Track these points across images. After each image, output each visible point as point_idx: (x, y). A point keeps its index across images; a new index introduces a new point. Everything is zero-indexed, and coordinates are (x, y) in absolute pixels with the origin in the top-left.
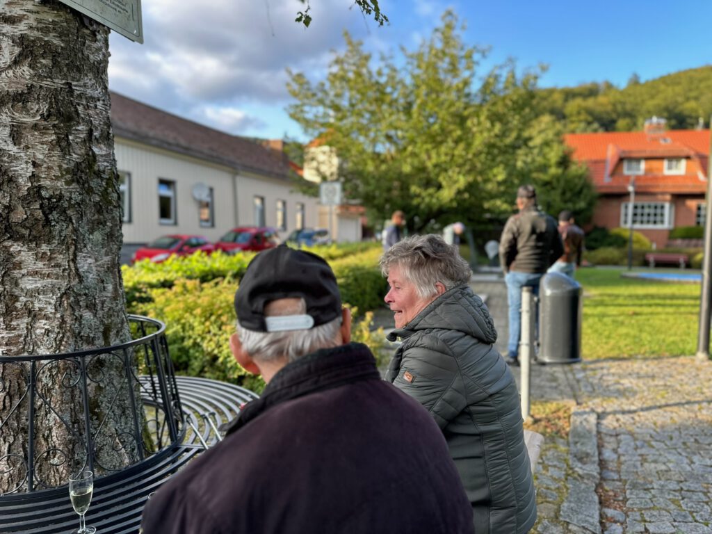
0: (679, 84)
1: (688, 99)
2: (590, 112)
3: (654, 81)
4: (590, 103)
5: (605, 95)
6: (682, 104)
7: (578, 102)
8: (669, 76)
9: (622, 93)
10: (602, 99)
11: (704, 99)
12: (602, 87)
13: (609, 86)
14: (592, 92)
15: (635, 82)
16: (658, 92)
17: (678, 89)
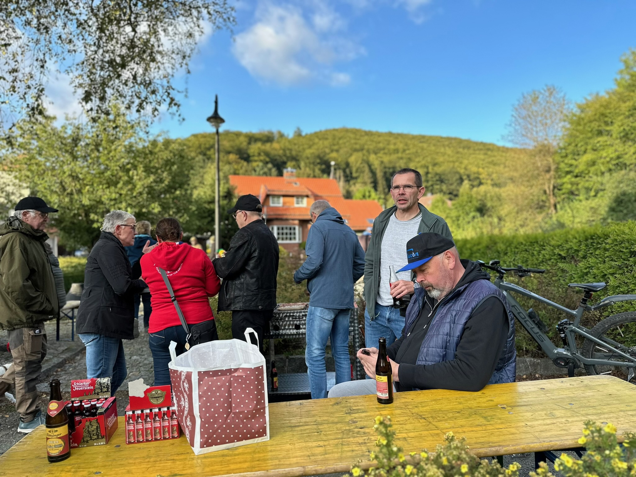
0: (327, 139)
1: (332, 151)
2: (267, 154)
3: (311, 135)
4: (267, 147)
5: (278, 142)
6: (329, 154)
7: (259, 145)
8: (321, 131)
9: (290, 141)
10: (276, 145)
11: (341, 151)
12: (276, 136)
13: (281, 135)
14: (268, 139)
15: (299, 134)
16: (314, 144)
17: (326, 143)
